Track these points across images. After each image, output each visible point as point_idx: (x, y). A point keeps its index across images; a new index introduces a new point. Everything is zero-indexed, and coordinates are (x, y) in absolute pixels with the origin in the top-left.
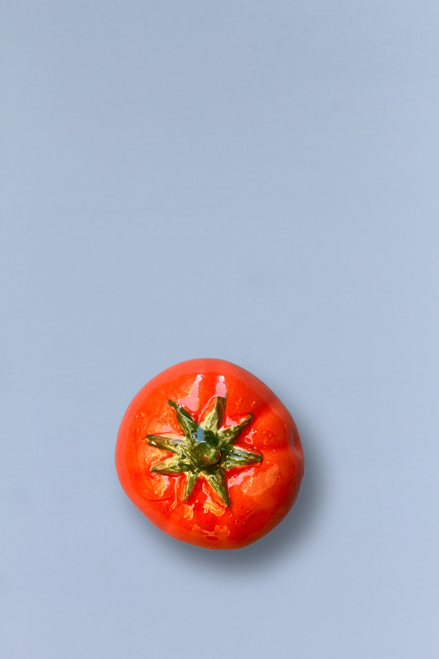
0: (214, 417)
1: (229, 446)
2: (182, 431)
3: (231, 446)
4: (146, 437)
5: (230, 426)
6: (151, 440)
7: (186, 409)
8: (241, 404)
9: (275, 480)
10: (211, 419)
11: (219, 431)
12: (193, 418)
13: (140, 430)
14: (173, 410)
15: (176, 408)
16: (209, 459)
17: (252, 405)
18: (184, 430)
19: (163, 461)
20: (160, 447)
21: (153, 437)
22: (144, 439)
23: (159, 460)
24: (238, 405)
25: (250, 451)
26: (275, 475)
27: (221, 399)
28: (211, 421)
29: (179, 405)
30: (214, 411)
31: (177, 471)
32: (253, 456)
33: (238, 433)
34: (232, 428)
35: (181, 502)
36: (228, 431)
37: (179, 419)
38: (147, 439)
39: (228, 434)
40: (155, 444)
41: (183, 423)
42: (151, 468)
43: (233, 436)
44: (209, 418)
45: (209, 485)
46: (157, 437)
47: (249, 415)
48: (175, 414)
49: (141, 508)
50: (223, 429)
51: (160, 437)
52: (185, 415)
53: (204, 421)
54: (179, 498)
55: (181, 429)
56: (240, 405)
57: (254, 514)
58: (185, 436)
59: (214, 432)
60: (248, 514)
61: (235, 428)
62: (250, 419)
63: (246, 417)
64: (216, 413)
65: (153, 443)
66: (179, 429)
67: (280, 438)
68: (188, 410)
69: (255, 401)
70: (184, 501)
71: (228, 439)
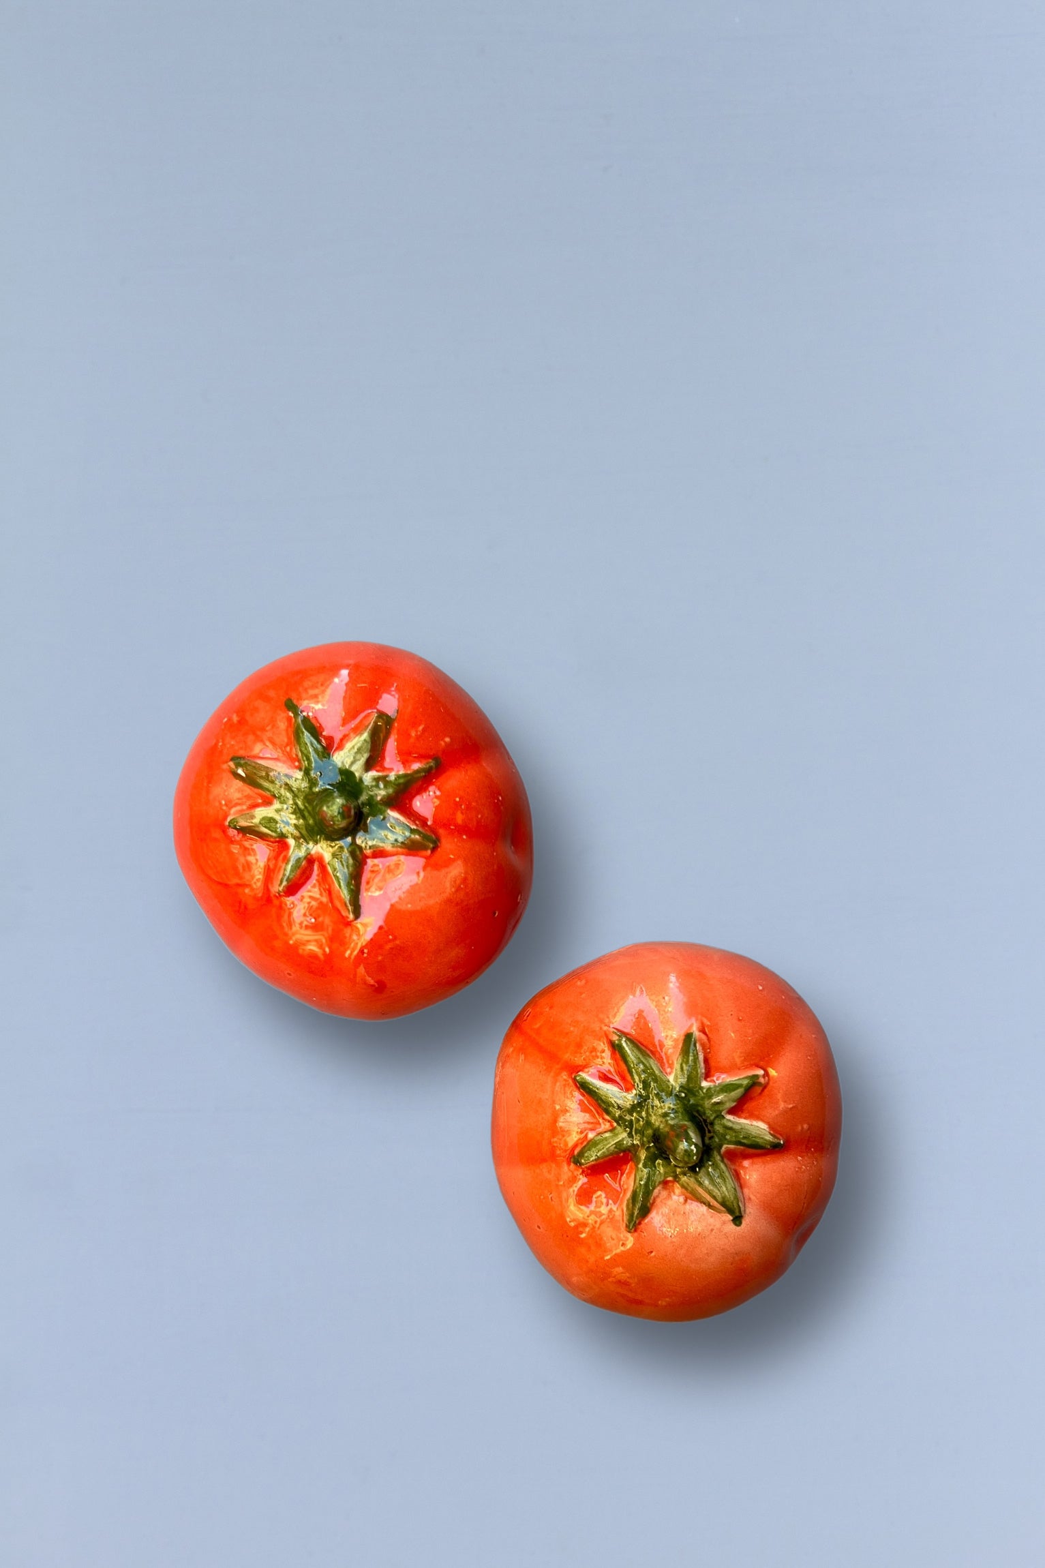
0: (362, 747)
1: (379, 806)
2: (299, 761)
3: (383, 808)
4: (232, 760)
5: (391, 770)
6: (238, 765)
7: (314, 721)
8: (420, 736)
9: (453, 890)
10: (356, 750)
11: (366, 774)
12: (323, 741)
13: (224, 744)
14: (289, 719)
15: (296, 715)
16: (329, 815)
17: (443, 743)
18: (303, 758)
19: (252, 811)
20: (250, 781)
21: (242, 762)
22: (227, 762)
23: (245, 807)
24: (416, 735)
25: (417, 825)
26: (455, 882)
27: (385, 717)
28: (356, 753)
29: (301, 712)
30: (365, 736)
31: (273, 834)
32: (420, 836)
33: (402, 786)
34: (392, 777)
35: (272, 895)
36: (383, 779)
37: (297, 736)
38: (232, 764)
39: (382, 785)
40: (244, 775)
41: (302, 745)
42: (229, 819)
43: (391, 791)
44: (353, 747)
45: (329, 873)
46: (249, 763)
47: (433, 760)
48: (293, 726)
49: (202, 898)
50: (373, 774)
51: (255, 762)
52: (308, 731)
53: (342, 750)
54: (270, 886)
55: (297, 755)
56: (418, 738)
57: (402, 945)
58: (300, 770)
59: (357, 775)
60: (390, 941)
61: (398, 777)
62: (431, 768)
63: (425, 762)
64: (368, 739)
65: (240, 771)
66: (294, 756)
67: (482, 816)
68: (318, 725)
69: (450, 737)
70: (277, 895)
71: (380, 795)
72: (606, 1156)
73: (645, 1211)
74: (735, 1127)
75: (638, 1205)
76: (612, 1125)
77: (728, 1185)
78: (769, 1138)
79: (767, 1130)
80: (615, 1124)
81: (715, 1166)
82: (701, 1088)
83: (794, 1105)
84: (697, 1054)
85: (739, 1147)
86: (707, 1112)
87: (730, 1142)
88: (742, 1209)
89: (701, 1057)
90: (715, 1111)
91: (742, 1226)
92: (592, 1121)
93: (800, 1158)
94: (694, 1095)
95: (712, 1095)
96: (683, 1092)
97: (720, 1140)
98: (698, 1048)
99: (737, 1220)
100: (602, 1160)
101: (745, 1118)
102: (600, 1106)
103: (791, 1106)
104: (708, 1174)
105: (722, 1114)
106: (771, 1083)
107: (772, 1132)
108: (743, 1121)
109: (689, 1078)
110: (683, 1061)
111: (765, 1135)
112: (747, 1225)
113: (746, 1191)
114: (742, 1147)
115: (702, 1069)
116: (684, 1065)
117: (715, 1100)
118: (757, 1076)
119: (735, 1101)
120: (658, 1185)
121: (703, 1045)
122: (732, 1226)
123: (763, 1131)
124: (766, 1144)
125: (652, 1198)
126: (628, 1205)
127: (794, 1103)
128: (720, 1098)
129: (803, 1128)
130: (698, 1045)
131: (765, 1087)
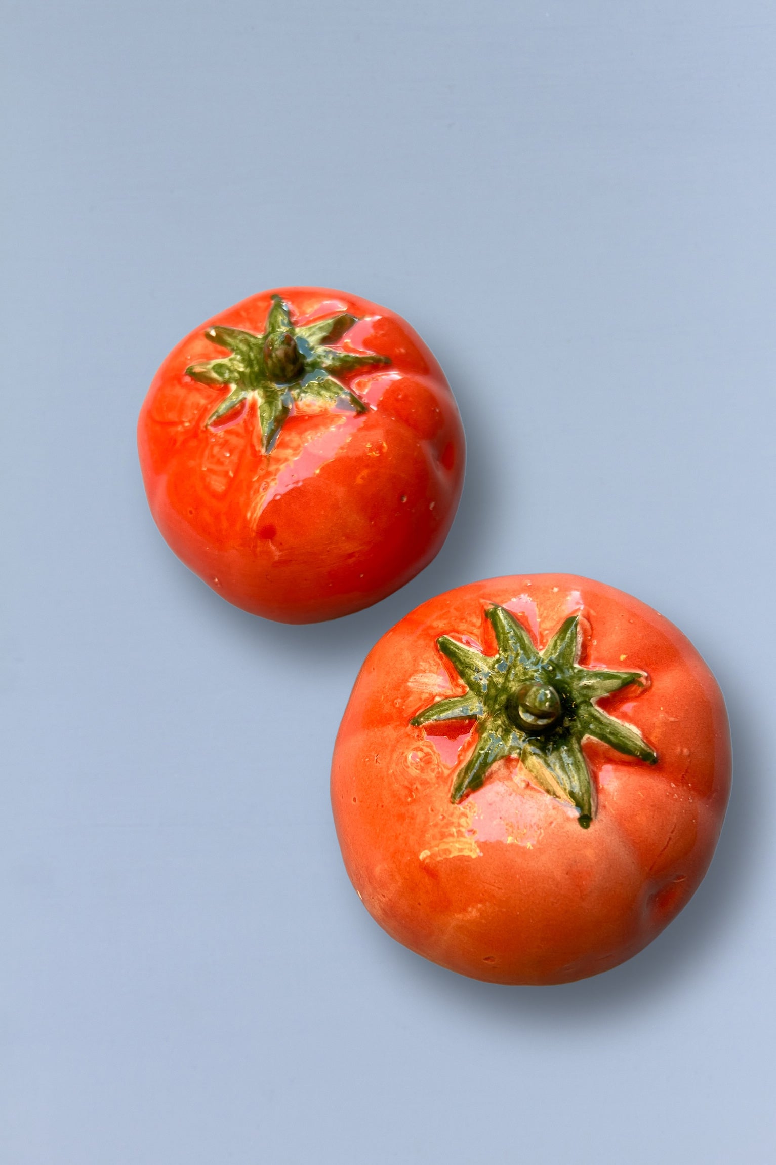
0: (324, 327)
1: (322, 370)
3: (324, 373)
5: (343, 351)
6: (212, 326)
8: (379, 338)
10: (318, 328)
11: (319, 347)
14: (270, 305)
17: (397, 351)
19: (209, 360)
20: (217, 339)
23: (203, 358)
24: (375, 335)
28: (317, 330)
30: (330, 322)
31: (220, 379)
32: (351, 399)
33: (349, 364)
34: (342, 354)
36: (334, 354)
39: (330, 358)
40: (214, 334)
42: (188, 368)
43: (337, 363)
44: (316, 326)
45: (256, 415)
46: (223, 328)
47: (383, 355)
50: (326, 347)
53: (306, 326)
56: (376, 338)
58: (263, 332)
59: (311, 345)
61: (347, 356)
62: (380, 360)
63: (379, 354)
64: (332, 324)
65: (212, 331)
69: (406, 350)
71: (326, 364)
72: (449, 719)
73: (477, 783)
74: (602, 718)
75: (471, 775)
76: (464, 691)
77: (581, 775)
78: (640, 743)
79: (641, 736)
80: (468, 689)
81: (570, 751)
82: (573, 668)
83: (677, 720)
84: (576, 634)
85: (603, 742)
86: (574, 693)
87: (593, 733)
88: (593, 809)
89: (580, 639)
90: (584, 696)
91: (589, 829)
92: (444, 685)
93: (673, 785)
94: (562, 672)
95: (584, 677)
96: (552, 666)
97: (583, 727)
98: (578, 630)
99: (585, 820)
100: (443, 722)
101: (617, 717)
102: (456, 668)
103: (672, 719)
104: (561, 759)
105: (591, 701)
106: (653, 689)
107: (645, 741)
108: (613, 718)
109: (562, 655)
110: (559, 637)
111: (636, 739)
112: (596, 831)
113: (601, 797)
114: (606, 744)
115: (577, 649)
116: (559, 642)
117: (585, 682)
118: (639, 676)
119: (608, 693)
120: (500, 759)
121: (585, 632)
122: (576, 826)
123: (635, 735)
124: (636, 749)
125: (489, 771)
126: (459, 776)
127: (676, 717)
128: (592, 681)
129: (682, 751)
130: (578, 628)
131: (646, 690)
